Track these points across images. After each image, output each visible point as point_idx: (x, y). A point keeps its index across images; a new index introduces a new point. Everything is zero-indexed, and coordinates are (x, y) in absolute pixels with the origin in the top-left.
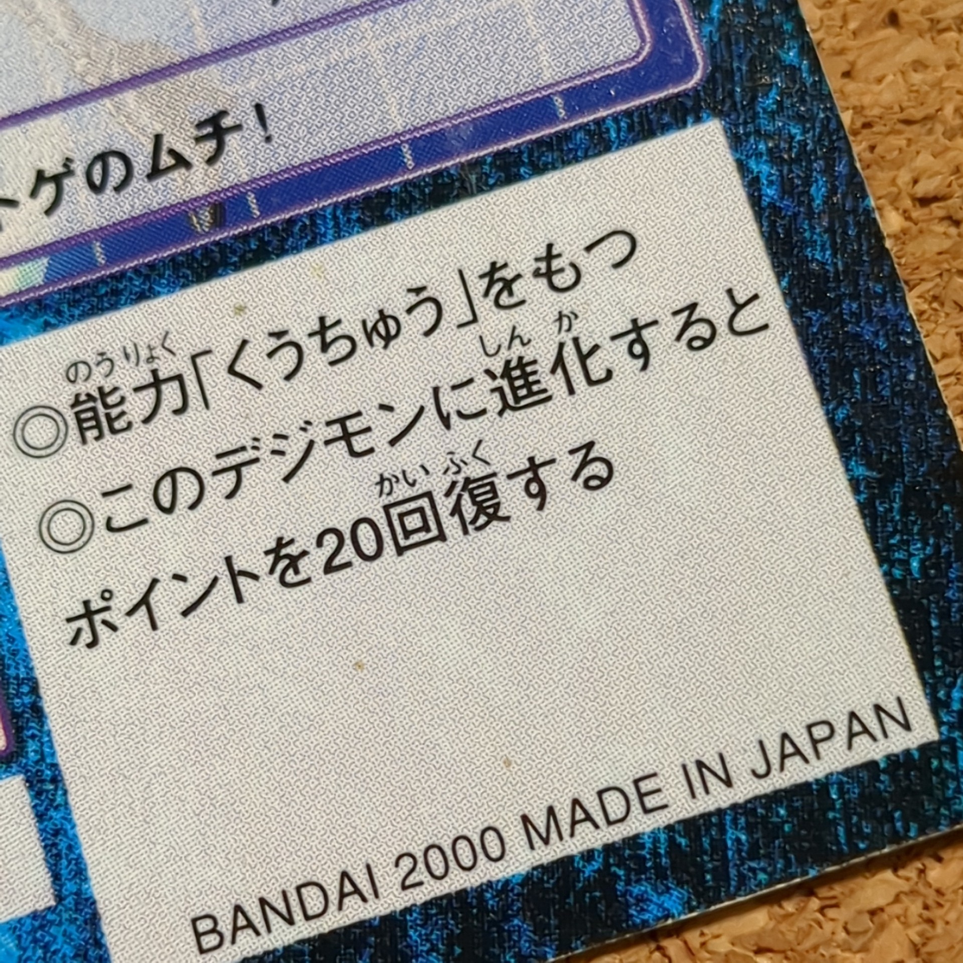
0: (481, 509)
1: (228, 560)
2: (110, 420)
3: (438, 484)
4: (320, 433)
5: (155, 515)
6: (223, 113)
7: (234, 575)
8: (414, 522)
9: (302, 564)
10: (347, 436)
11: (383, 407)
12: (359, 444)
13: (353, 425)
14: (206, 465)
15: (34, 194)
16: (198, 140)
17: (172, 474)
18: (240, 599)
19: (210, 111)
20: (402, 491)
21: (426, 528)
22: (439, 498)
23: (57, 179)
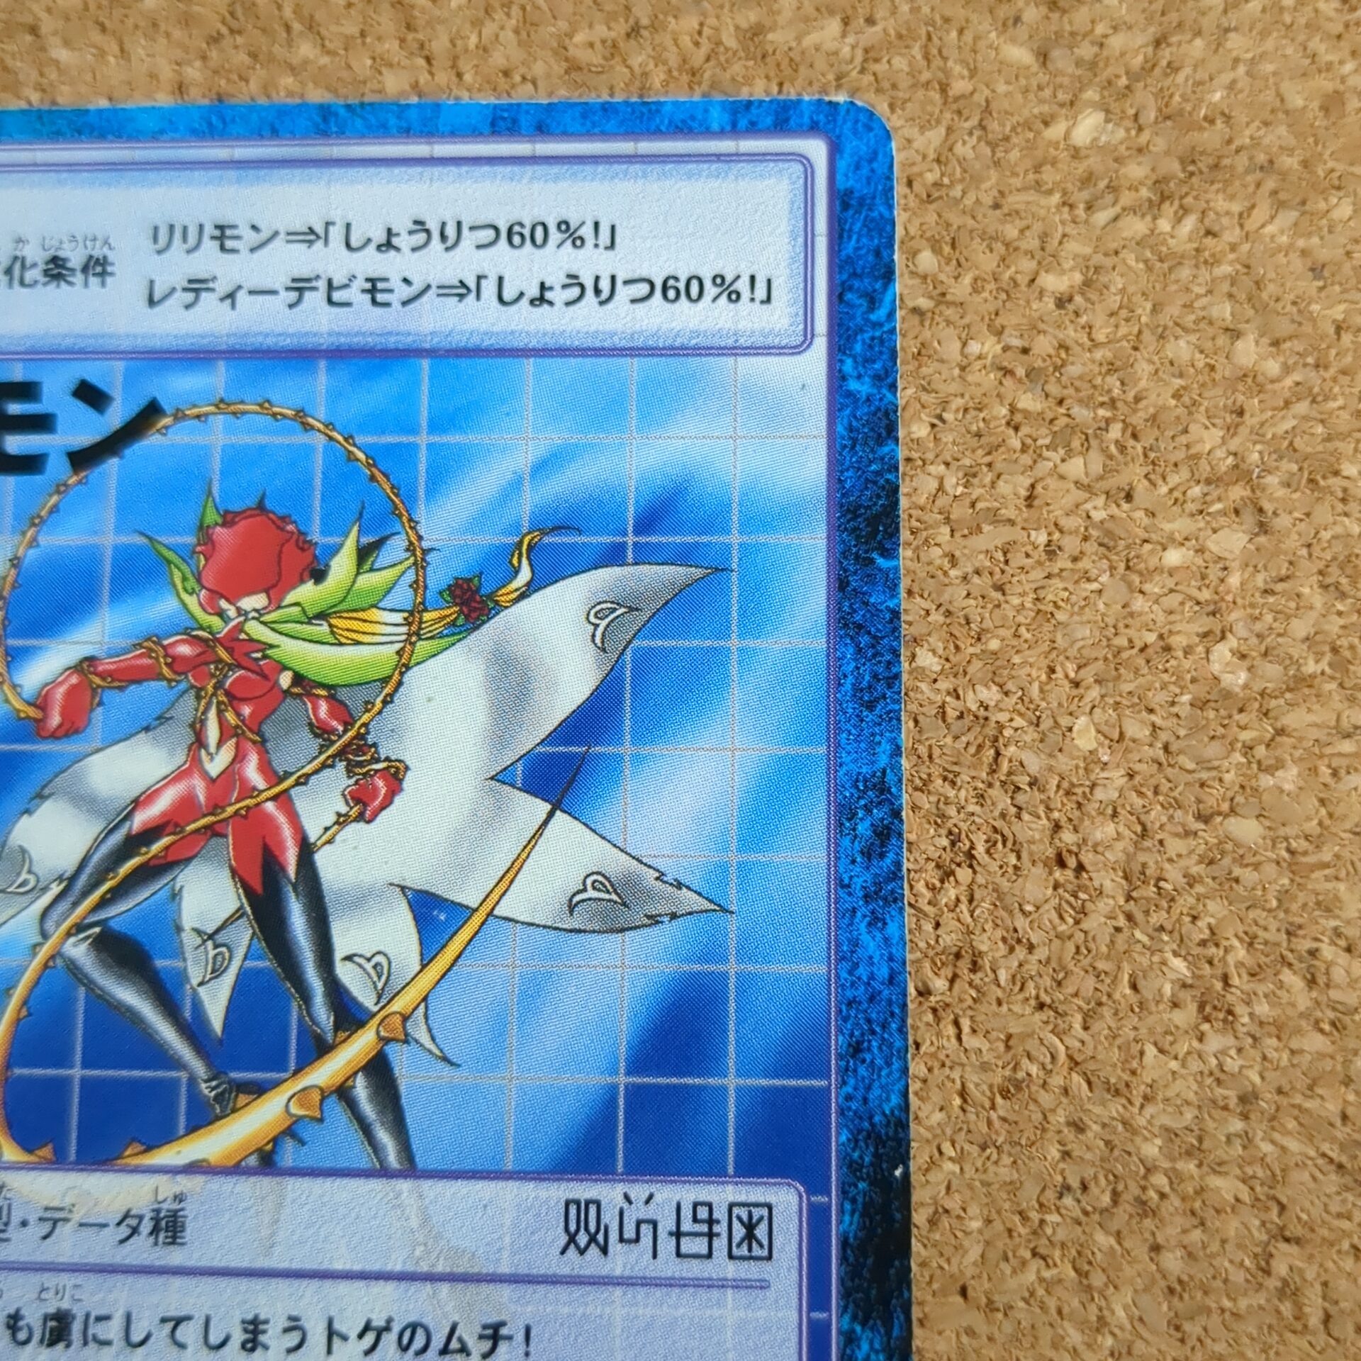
6: (503, 1324)
15: (359, 1338)
16: (481, 1337)
19: (494, 1319)
23: (378, 1331)
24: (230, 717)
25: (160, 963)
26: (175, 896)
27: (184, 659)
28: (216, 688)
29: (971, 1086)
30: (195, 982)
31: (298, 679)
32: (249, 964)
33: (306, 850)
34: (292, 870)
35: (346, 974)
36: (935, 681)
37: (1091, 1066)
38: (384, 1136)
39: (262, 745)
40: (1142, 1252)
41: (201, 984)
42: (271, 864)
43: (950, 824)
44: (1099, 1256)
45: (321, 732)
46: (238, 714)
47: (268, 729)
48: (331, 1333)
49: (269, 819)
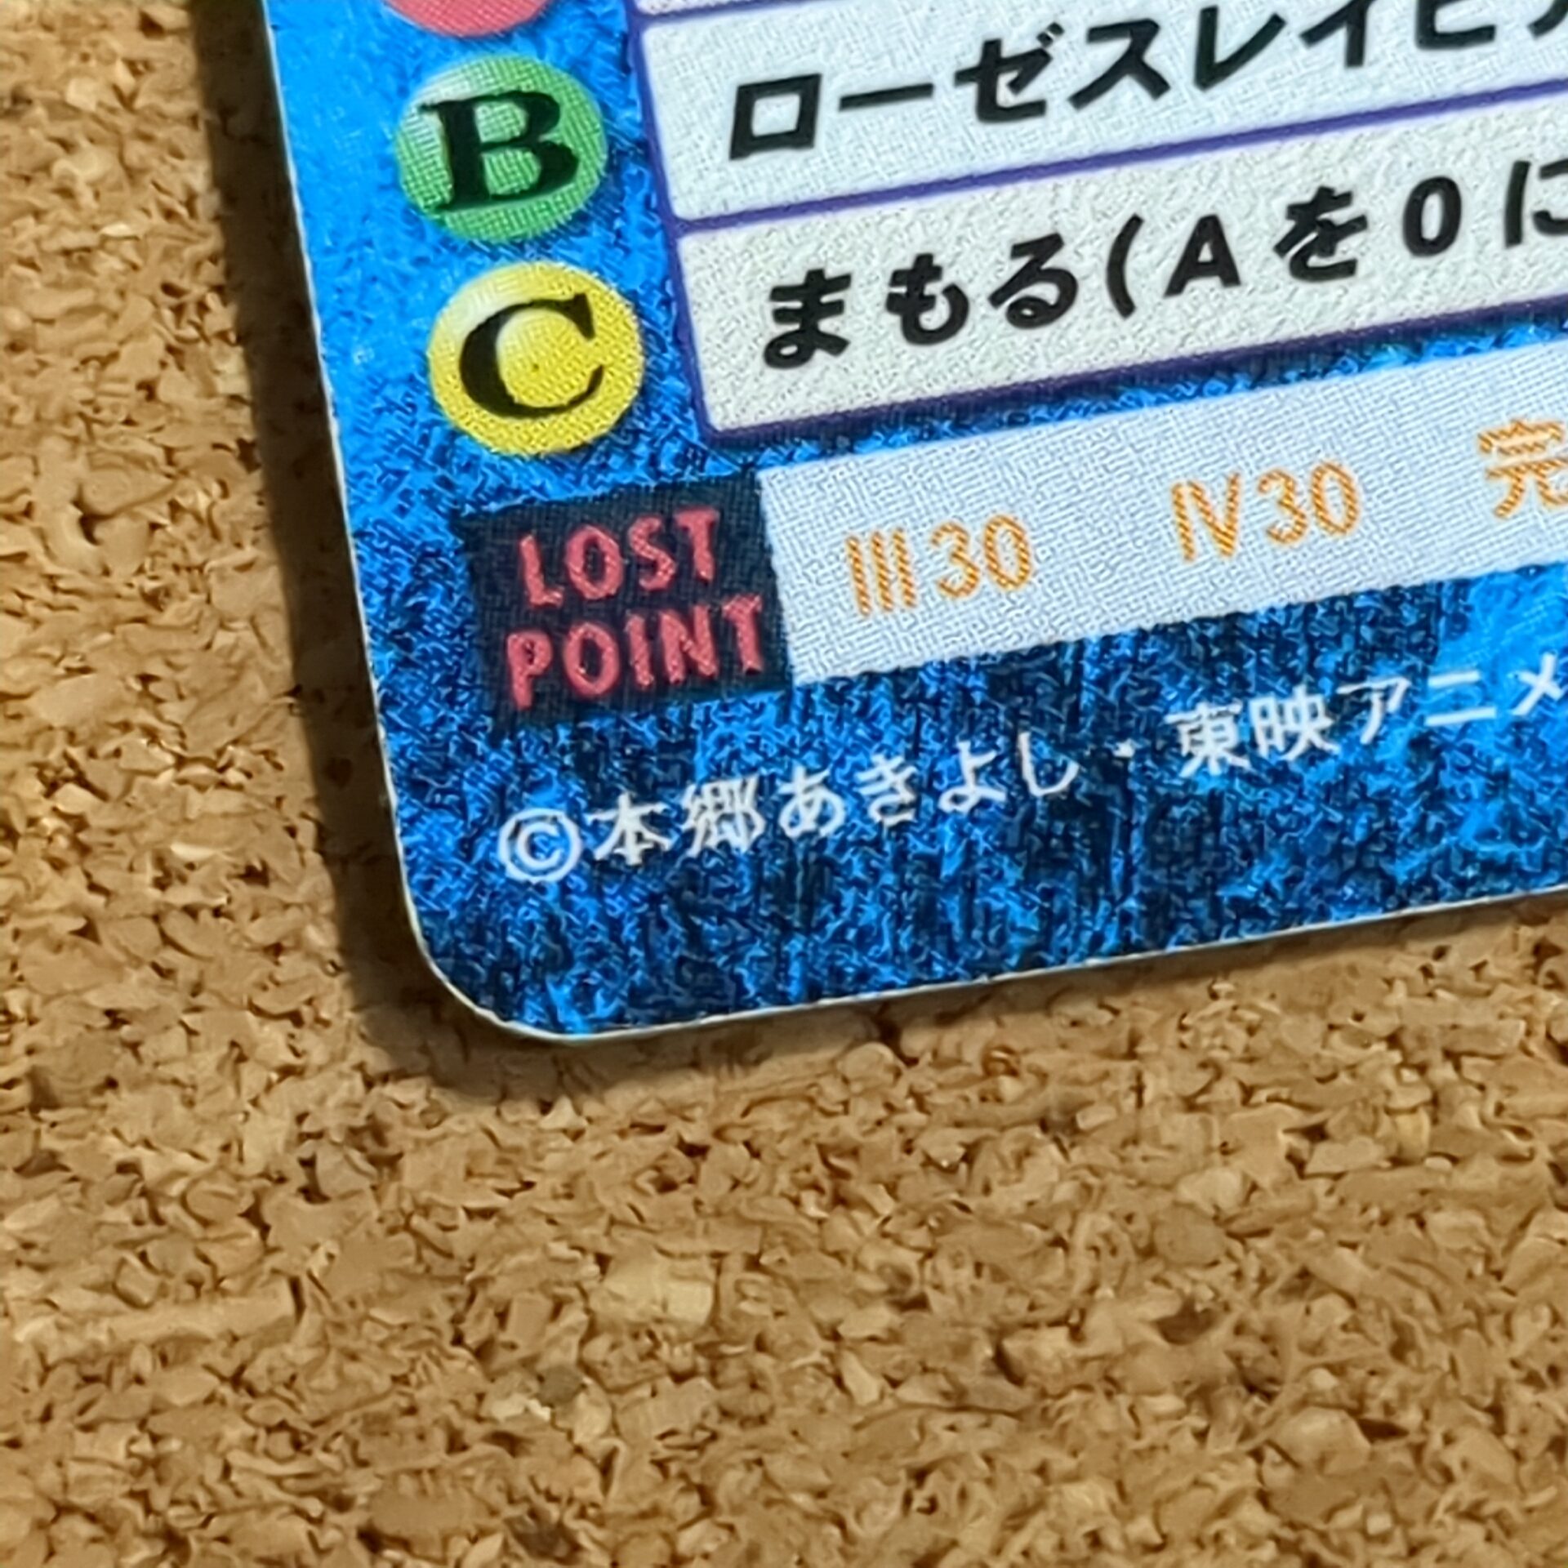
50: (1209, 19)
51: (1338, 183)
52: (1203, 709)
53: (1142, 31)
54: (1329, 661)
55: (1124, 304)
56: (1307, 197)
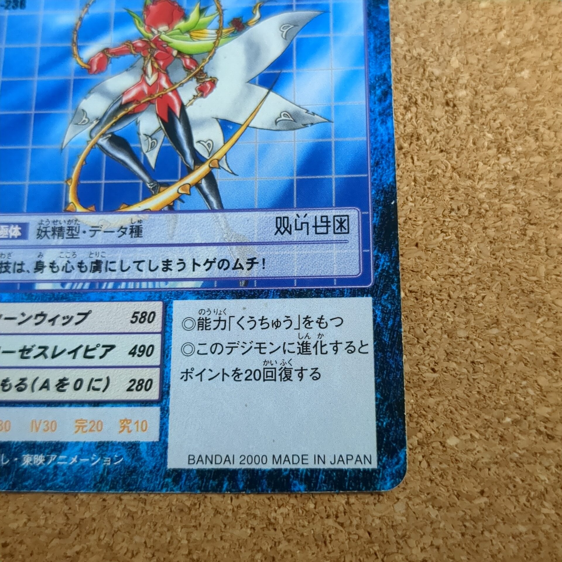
0: (286, 376)
1: (223, 370)
2: (206, 326)
3: (278, 367)
4: (254, 345)
5: (209, 353)
6: (255, 258)
7: (224, 374)
8: (270, 374)
9: (240, 376)
10: (260, 348)
11: (271, 343)
12: (263, 351)
13: (262, 346)
14: (225, 345)
15: (204, 265)
16: (247, 263)
17: (216, 344)
18: (223, 380)
19: (252, 257)
20: (269, 366)
21: (272, 377)
22: (277, 370)
23: (211, 263)
24: (156, 65)
25: (132, 145)
26: (137, 123)
27: (139, 47)
28: (151, 56)
29: (418, 178)
30: (145, 151)
31: (179, 52)
32: (164, 145)
33: (183, 107)
34: (178, 114)
35: (197, 146)
36: (402, 47)
37: (460, 169)
38: (212, 199)
39: (167, 74)
40: (480, 229)
41: (147, 152)
42: (171, 112)
43: (408, 93)
44: (465, 232)
45: (188, 69)
46: (159, 65)
47: (169, 69)
48: (194, 264)
49: (170, 98)
50: (56, 348)
51: (67, 377)
52: (28, 455)
53: (45, 348)
54: (47, 451)
55: (33, 390)
56: (62, 378)
